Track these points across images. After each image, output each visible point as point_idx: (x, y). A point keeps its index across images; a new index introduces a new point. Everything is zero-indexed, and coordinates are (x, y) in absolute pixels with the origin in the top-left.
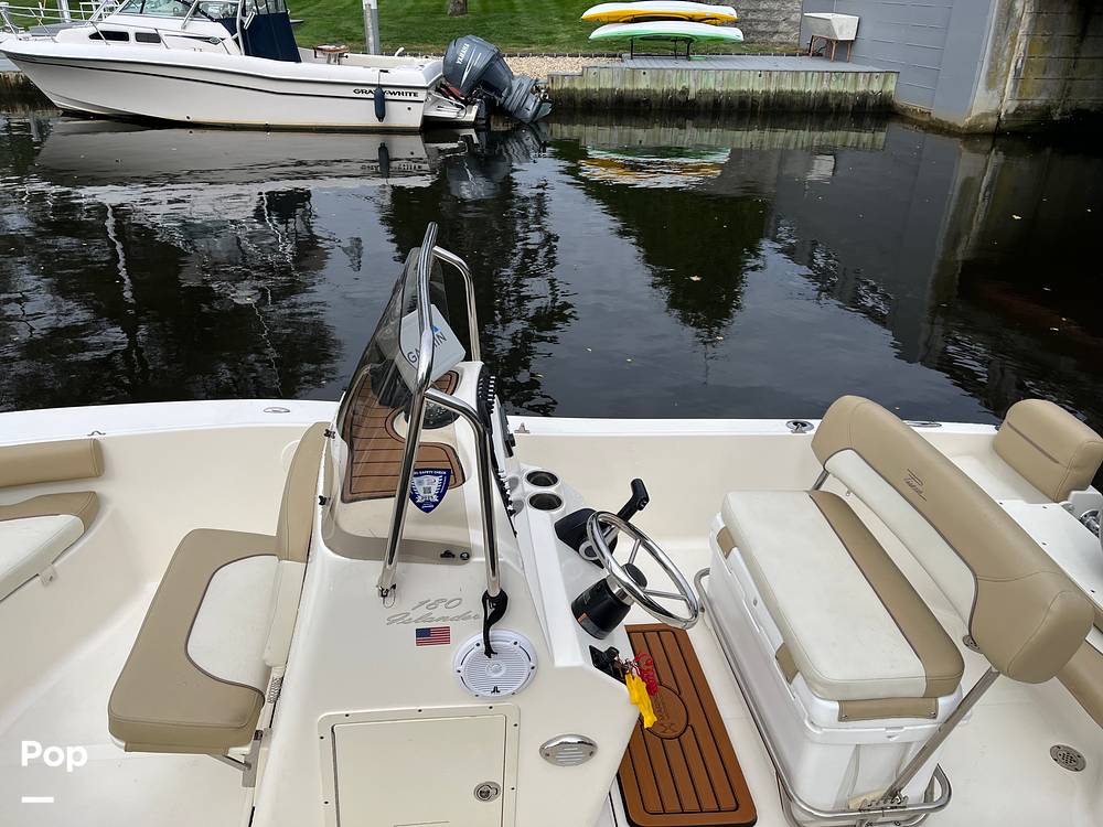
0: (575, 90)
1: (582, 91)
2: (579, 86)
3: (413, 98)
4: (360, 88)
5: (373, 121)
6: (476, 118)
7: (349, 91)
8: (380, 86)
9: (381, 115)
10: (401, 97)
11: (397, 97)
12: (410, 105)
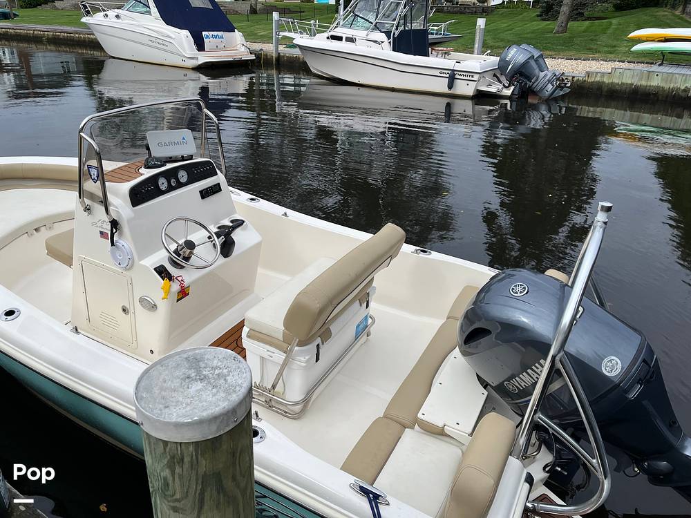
0: (603, 82)
1: (608, 84)
2: (606, 80)
3: (471, 78)
4: (443, 71)
5: (446, 90)
6: (512, 94)
7: (437, 73)
8: (453, 71)
9: (450, 86)
10: (464, 78)
11: (462, 77)
12: (468, 82)
